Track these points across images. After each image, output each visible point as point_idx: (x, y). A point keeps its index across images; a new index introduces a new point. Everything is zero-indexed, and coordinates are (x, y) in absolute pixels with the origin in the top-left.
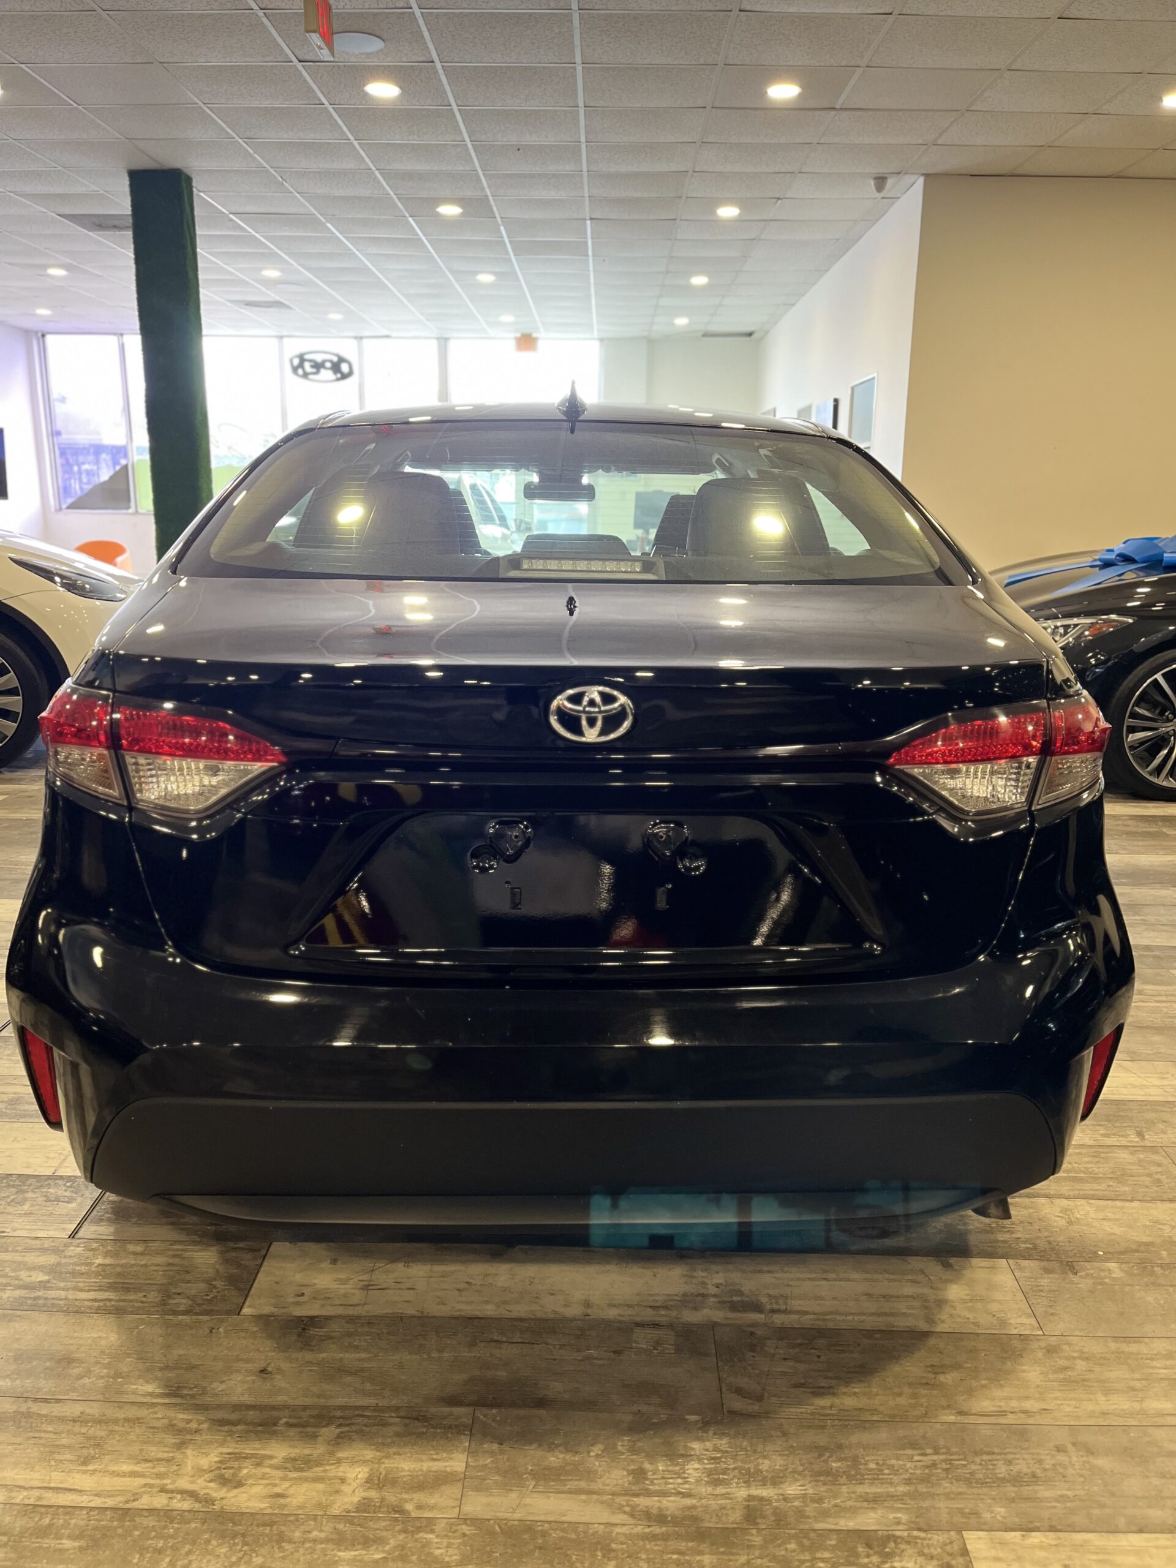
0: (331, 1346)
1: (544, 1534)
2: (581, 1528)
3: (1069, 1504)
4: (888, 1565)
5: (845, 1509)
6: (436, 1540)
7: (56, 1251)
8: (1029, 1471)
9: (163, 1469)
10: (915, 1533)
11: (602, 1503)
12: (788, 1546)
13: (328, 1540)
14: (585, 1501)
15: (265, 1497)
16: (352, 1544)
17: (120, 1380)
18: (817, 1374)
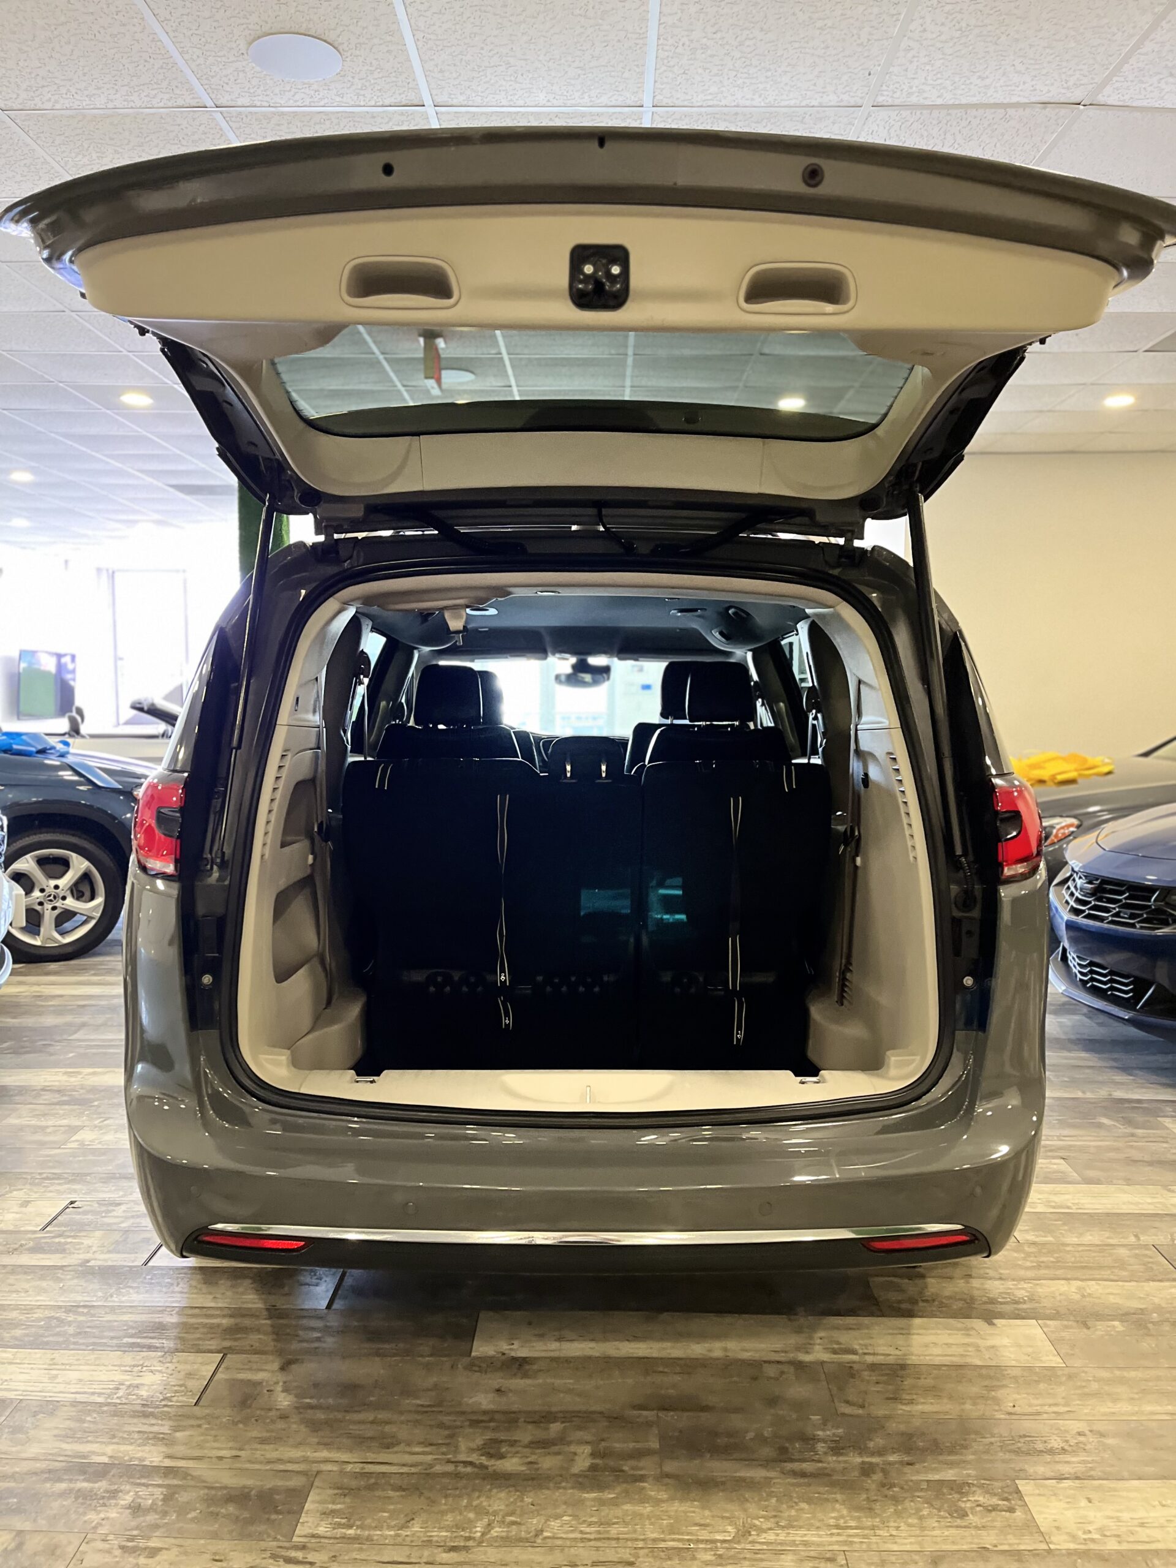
0: (543, 1375)
3: (1089, 1465)
5: (931, 1469)
6: (649, 1487)
7: (320, 1317)
8: (1059, 1447)
9: (445, 1450)
14: (747, 1465)
15: (523, 1464)
16: (592, 1490)
18: (902, 1392)
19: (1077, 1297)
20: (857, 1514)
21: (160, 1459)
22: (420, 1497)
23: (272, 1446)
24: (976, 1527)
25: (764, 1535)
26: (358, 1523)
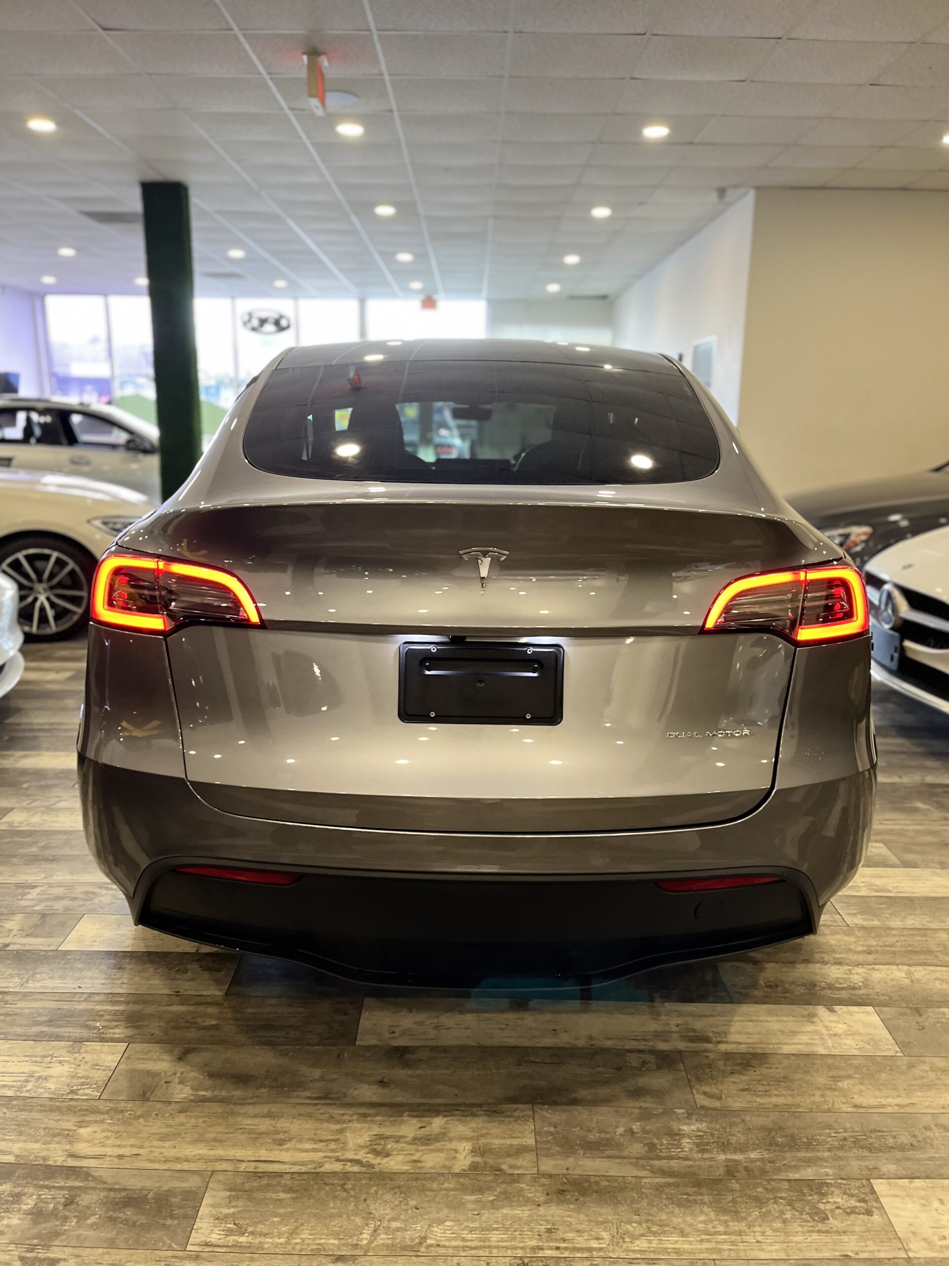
0: (423, 1065)
1: (597, 1183)
2: (620, 1179)
3: (937, 1162)
5: (791, 1167)
6: (527, 1188)
7: (220, 1005)
8: (908, 1142)
9: (334, 1146)
10: (840, 1181)
11: (631, 1164)
12: (758, 1190)
14: (619, 1163)
15: (407, 1162)
16: (473, 1192)
18: (755, 1083)
19: (907, 981)
20: (724, 1218)
21: (63, 1159)
22: (309, 1199)
23: (170, 1143)
24: (838, 1232)
25: (638, 1242)
26: (250, 1229)
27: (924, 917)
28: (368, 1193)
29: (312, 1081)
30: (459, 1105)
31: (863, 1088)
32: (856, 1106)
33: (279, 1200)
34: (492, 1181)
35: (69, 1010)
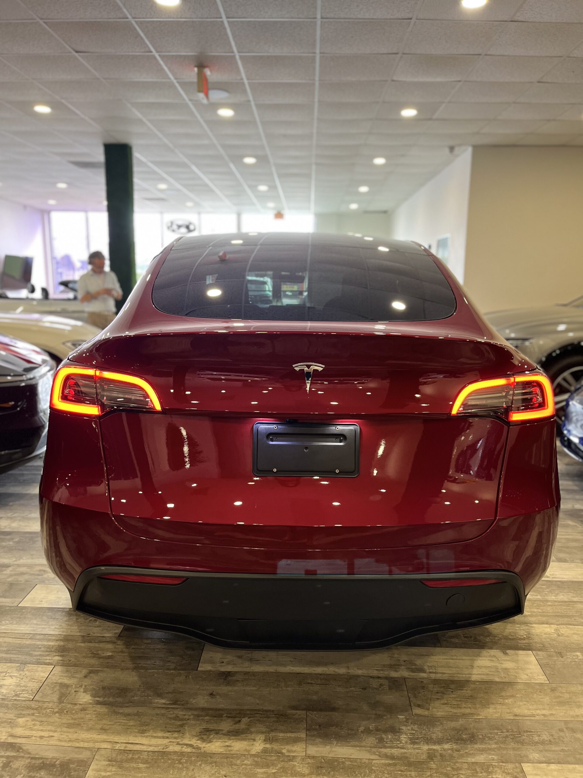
0: (239, 684)
1: (343, 763)
2: (358, 760)
3: (566, 753)
4: (490, 777)
5: (470, 754)
6: (297, 765)
7: (114, 643)
8: (548, 739)
9: (176, 735)
10: (501, 764)
11: (366, 750)
12: (447, 769)
13: (251, 765)
14: (359, 750)
15: (222, 747)
17: (150, 698)
18: (452, 699)
19: (555, 635)
21: (5, 737)
22: (157, 768)
23: (74, 730)
27: (570, 593)
28: (195, 766)
29: (167, 693)
30: (259, 710)
31: (521, 703)
32: (516, 715)
33: (139, 768)
34: (275, 760)
35: (20, 644)
